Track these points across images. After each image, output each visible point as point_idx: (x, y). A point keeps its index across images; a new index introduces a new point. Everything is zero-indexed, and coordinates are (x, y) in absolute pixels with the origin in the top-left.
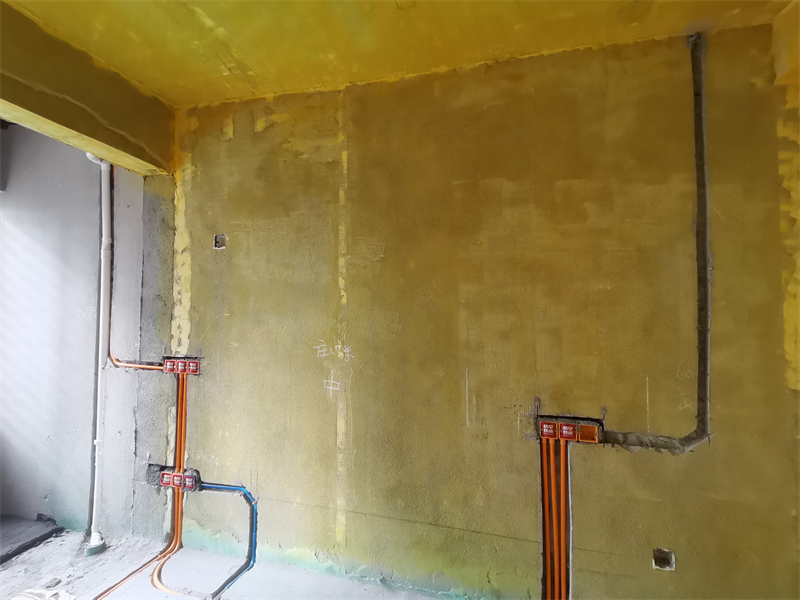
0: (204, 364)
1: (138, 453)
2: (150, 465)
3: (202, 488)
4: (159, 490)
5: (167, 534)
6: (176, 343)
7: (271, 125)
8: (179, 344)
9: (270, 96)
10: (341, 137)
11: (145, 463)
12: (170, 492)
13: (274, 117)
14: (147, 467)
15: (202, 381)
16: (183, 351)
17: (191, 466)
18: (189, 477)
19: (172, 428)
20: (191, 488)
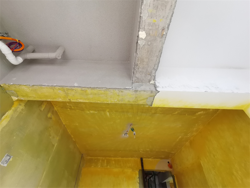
7: (51, 118)
9: (55, 109)
10: (58, 138)
13: (53, 117)
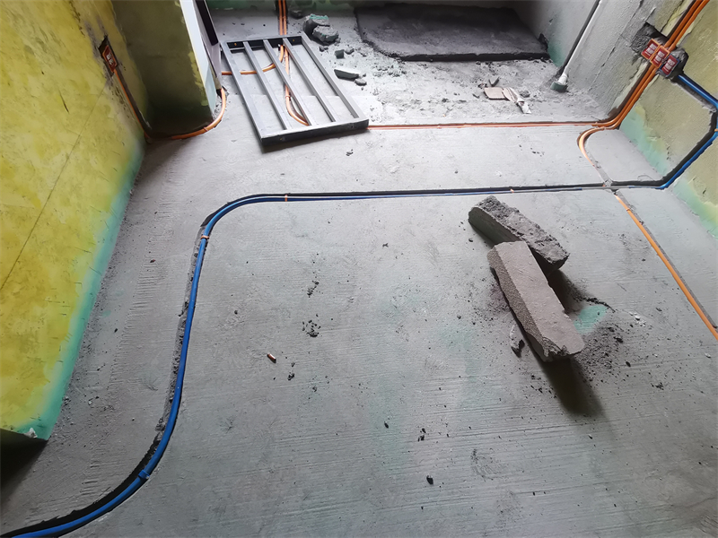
1: (644, 3)
2: (647, 24)
3: (676, 80)
4: (635, 59)
5: (614, 109)
11: (644, 18)
12: (645, 65)
14: (642, 25)
17: (684, 47)
18: (673, 59)
20: (665, 73)
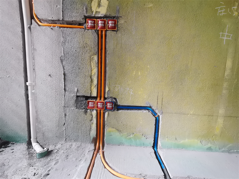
0: (121, 22)
1: (67, 89)
2: (77, 96)
4: (86, 112)
6: (96, 4)
8: (99, 5)
11: (73, 95)
12: (94, 113)
14: (75, 98)
15: (120, 35)
16: (103, 11)
17: (111, 95)
18: (109, 102)
19: (95, 71)
20: (110, 109)
